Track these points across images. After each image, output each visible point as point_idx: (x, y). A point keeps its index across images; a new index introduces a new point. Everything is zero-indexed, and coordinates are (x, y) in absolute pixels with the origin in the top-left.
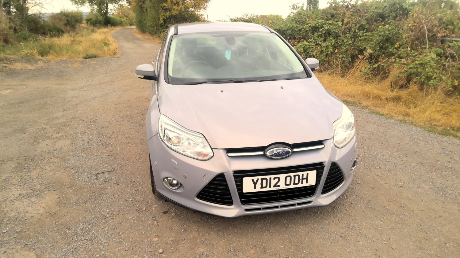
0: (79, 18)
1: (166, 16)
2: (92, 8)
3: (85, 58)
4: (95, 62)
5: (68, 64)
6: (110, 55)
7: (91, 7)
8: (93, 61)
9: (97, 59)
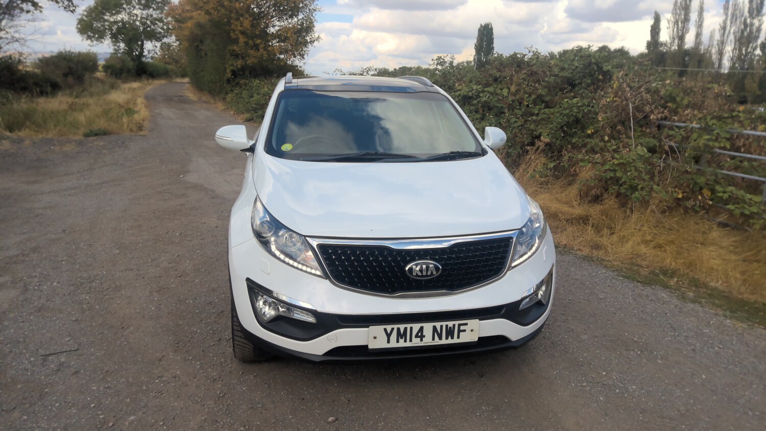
0: (91, 63)
1: (237, 66)
2: (116, 47)
3: (87, 135)
4: (102, 144)
5: (54, 145)
6: (131, 130)
7: (115, 45)
8: (100, 142)
9: (106, 138)
